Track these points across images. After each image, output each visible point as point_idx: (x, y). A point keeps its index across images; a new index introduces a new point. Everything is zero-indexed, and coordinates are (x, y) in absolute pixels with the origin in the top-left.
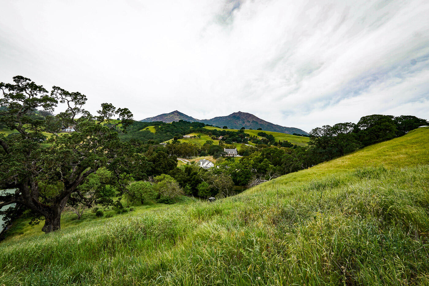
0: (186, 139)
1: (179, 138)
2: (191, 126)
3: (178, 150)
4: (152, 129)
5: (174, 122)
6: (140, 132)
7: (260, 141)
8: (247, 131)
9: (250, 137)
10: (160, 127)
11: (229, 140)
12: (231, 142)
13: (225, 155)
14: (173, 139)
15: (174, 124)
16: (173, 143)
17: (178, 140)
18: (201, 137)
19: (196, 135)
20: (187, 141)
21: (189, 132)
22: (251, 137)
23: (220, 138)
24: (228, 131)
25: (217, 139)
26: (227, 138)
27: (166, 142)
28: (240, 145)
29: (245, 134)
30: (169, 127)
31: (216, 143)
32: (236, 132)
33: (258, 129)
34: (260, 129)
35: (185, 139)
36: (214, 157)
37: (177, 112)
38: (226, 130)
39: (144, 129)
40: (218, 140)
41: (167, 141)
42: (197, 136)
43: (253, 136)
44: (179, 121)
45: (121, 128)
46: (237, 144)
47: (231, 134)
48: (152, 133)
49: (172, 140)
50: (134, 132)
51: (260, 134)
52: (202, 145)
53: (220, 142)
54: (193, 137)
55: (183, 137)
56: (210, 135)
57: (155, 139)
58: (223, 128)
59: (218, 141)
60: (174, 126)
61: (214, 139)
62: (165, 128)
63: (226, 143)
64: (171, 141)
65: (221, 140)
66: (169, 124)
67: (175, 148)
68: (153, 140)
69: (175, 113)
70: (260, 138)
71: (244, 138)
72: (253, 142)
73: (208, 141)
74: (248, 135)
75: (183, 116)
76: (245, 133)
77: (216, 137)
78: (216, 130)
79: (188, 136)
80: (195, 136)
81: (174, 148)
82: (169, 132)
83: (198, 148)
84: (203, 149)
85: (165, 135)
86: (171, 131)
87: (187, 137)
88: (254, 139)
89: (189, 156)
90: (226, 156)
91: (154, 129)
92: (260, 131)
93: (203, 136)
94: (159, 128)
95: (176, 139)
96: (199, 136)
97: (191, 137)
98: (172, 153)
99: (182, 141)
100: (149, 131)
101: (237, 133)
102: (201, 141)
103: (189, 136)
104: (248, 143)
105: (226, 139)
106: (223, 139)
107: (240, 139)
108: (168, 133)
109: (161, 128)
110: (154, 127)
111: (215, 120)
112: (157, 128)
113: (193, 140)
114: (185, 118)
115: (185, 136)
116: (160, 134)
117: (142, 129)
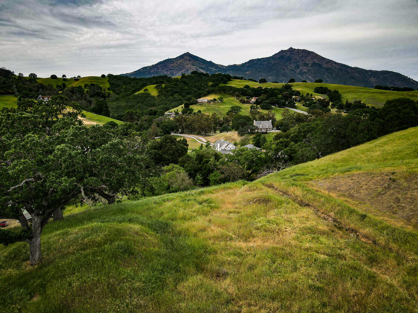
0: (202, 104)
1: (192, 104)
2: (210, 81)
3: (191, 125)
4: (153, 91)
5: (183, 76)
6: (137, 96)
7: (315, 103)
8: (297, 85)
9: (301, 95)
10: (163, 85)
11: (265, 103)
12: (269, 106)
13: (254, 130)
14: (183, 105)
15: (184, 79)
16: (184, 112)
17: (191, 107)
18: (225, 100)
19: (216, 97)
20: (202, 109)
21: (207, 93)
22: (303, 96)
23: (253, 100)
24: (266, 89)
25: (248, 102)
26: (263, 100)
27: (173, 110)
28: (282, 110)
29: (294, 91)
31: (246, 110)
32: (278, 89)
33: (316, 82)
34: (320, 81)
35: (200, 104)
36: (239, 134)
37: (188, 54)
38: (264, 86)
39: (142, 91)
40: (249, 103)
41: (175, 109)
42: (218, 98)
43: (305, 95)
44: (192, 73)
45: (109, 89)
46: (278, 108)
47: (271, 93)
48: (153, 97)
49: (182, 107)
50: (127, 96)
51: (319, 90)
52: (225, 112)
53: (251, 108)
54: (211, 101)
55: (197, 102)
56: (238, 96)
57: (158, 105)
58: (260, 82)
59: (248, 106)
60: (185, 83)
61: (243, 102)
62: (171, 87)
63: (263, 108)
64: (180, 109)
65: (255, 103)
66: (176, 80)
67: (186, 122)
68: (154, 108)
69: (186, 57)
70: (318, 97)
71: (291, 98)
72: (303, 105)
73: (234, 107)
74: (298, 93)
75: (198, 60)
76: (295, 89)
77: (246, 100)
78: (247, 87)
80: (215, 100)
81: (185, 121)
82: (177, 94)
83: (219, 119)
84: (226, 120)
85: (171, 98)
86: (180, 92)
87: (204, 101)
88: (307, 100)
89: (206, 132)
90: (256, 131)
91: (155, 90)
92: (319, 85)
93: (227, 99)
94: (162, 88)
95: (187, 106)
96: (221, 99)
97: (209, 102)
98: (183, 127)
99: (196, 108)
100: (149, 94)
101: (281, 91)
102: (224, 106)
103: (207, 100)
104: (295, 107)
105: (261, 102)
106: (257, 103)
107: (283, 101)
108: (176, 96)
109: (166, 87)
110: (155, 87)
111: (249, 64)
112: (160, 88)
113: (212, 105)
114: (201, 64)
115: (200, 100)
116: (164, 98)
117: (139, 90)
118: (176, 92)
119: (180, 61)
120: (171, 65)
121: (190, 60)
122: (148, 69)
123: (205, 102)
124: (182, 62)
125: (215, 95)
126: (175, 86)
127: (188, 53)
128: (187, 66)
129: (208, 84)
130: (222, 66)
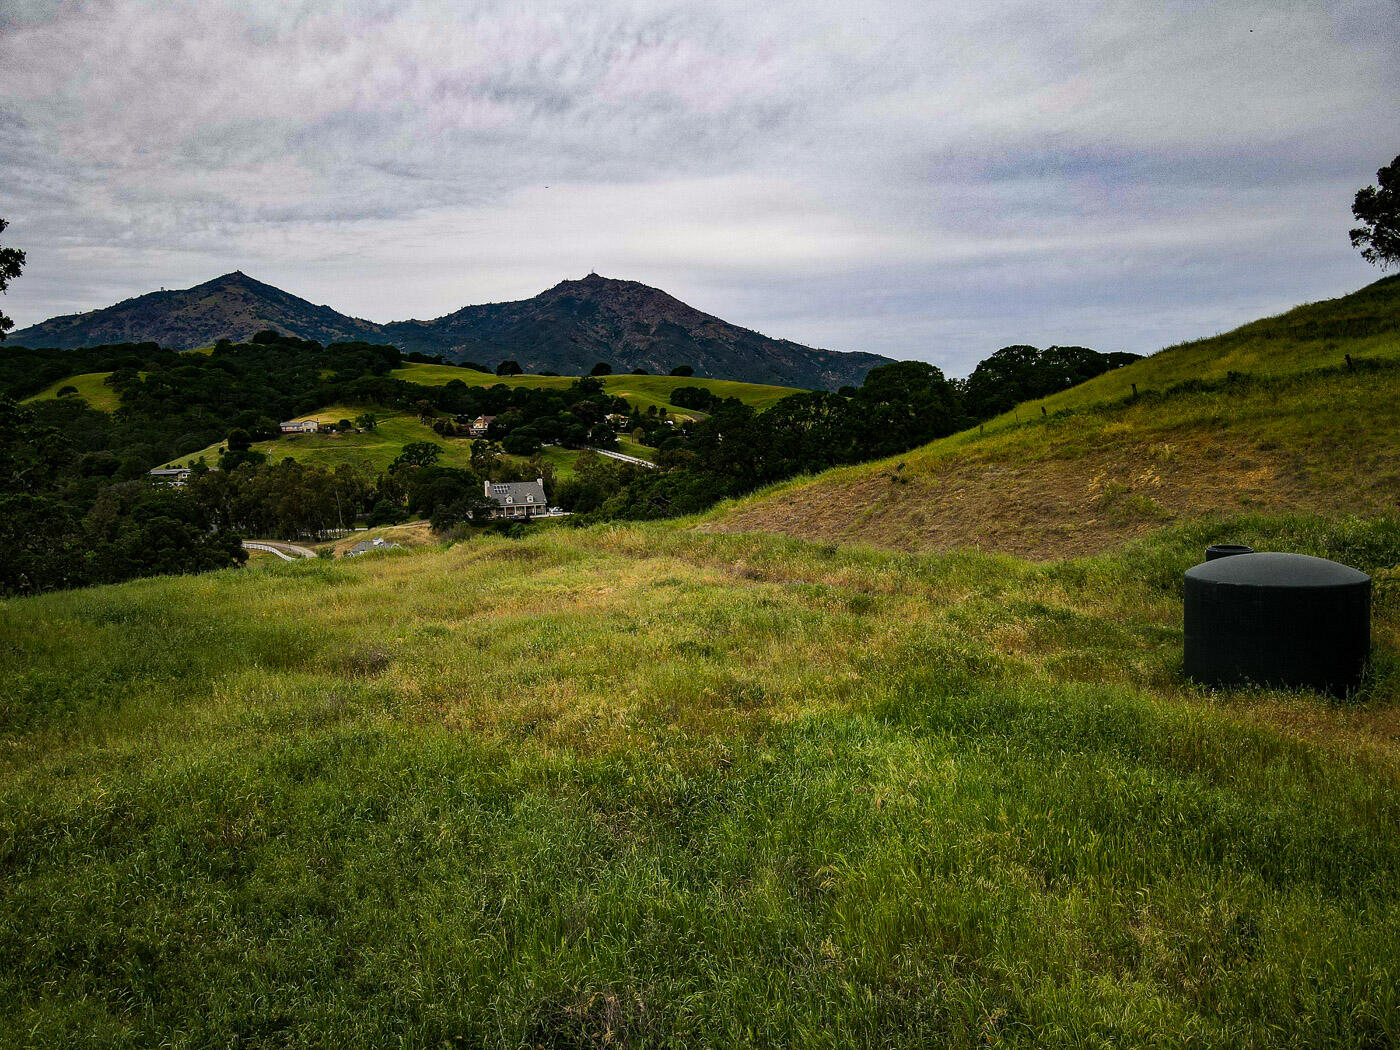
0: (297, 438)
1: (260, 438)
2: (324, 366)
3: (257, 504)
4: (97, 393)
5: (222, 347)
6: (25, 409)
7: (675, 433)
8: (619, 383)
9: (632, 411)
10: (142, 376)
11: (521, 433)
12: (535, 444)
13: (488, 511)
14: (225, 444)
15: (225, 358)
16: (227, 464)
17: (254, 447)
18: (380, 424)
19: (350, 416)
20: (299, 454)
21: (314, 402)
22: (637, 413)
23: (480, 425)
24: (521, 391)
25: (463, 433)
26: (512, 425)
27: (184, 460)
28: (575, 456)
29: (608, 400)
30: (196, 374)
31: (456, 453)
32: (560, 394)
33: (673, 373)
34: (686, 372)
35: (292, 440)
36: (435, 526)
37: (238, 279)
38: (513, 382)
39: (50, 395)
40: (468, 435)
41: (195, 457)
42: (358, 420)
43: (643, 411)
44: (258, 338)
46: (563, 451)
47: (535, 403)
48: (100, 417)
49: (221, 450)
51: (682, 398)
52: (383, 466)
53: (475, 449)
54: (333, 427)
55: (280, 431)
56: (427, 413)
57: (123, 444)
58: (500, 373)
59: (464, 443)
60: (228, 367)
61: (449, 433)
62: (172, 382)
63: (512, 450)
64: (212, 455)
65: (485, 435)
66: (199, 359)
67: (236, 494)
68: (106, 455)
69: (230, 289)
70: (682, 416)
71: (602, 419)
72: (641, 441)
73: (413, 445)
74: (622, 406)
75: (279, 301)
76: (609, 392)
77: (454, 425)
78: (457, 385)
79: (310, 423)
80: (345, 424)
81: (234, 492)
82: (199, 407)
83: (361, 486)
84: (389, 488)
85: (176, 419)
86: (209, 401)
87: (304, 428)
88: (648, 427)
89: (315, 527)
90: (494, 515)
91: (109, 392)
92: (684, 382)
93: (389, 421)
94: (139, 384)
95: (239, 444)
96: (368, 423)
97: (323, 430)
98: (225, 515)
99: (274, 453)
100: (82, 404)
101: (568, 397)
102: (380, 446)
103: (315, 426)
104: (617, 448)
105: (506, 432)
106: (492, 433)
107: (578, 426)
108: (195, 411)
109: (152, 383)
110: (107, 380)
111: (461, 321)
112: (128, 385)
113: (336, 443)
114: (291, 313)
115: (289, 426)
116: (146, 419)
117: (35, 390)
118: (194, 400)
119: (210, 302)
120: (175, 313)
121: (246, 300)
122: (75, 323)
123: (308, 430)
124: (216, 305)
125: (344, 410)
126: (190, 379)
127: (239, 273)
128: (236, 321)
129: (320, 374)
130: (370, 323)
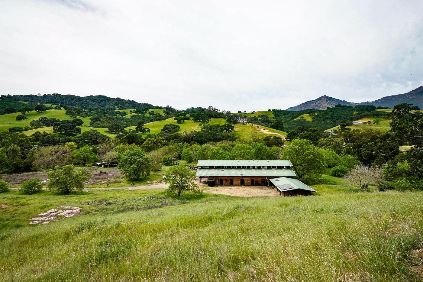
0: (357, 125)
1: (347, 125)
4: (307, 117)
5: (329, 108)
6: (296, 121)
14: (339, 126)
15: (330, 110)
16: (343, 130)
17: (347, 127)
18: (381, 122)
19: (372, 120)
20: (359, 129)
21: (359, 117)
27: (330, 130)
30: (327, 113)
39: (299, 118)
41: (332, 129)
42: (374, 121)
44: (336, 106)
45: (273, 118)
48: (309, 122)
49: (339, 128)
50: (288, 121)
54: (366, 123)
55: (352, 124)
60: (332, 112)
62: (322, 115)
64: (337, 129)
69: (323, 99)
80: (369, 122)
82: (328, 120)
85: (324, 122)
86: (330, 118)
87: (359, 123)
91: (310, 117)
93: (382, 121)
94: (316, 115)
95: (343, 126)
96: (377, 122)
97: (365, 123)
99: (352, 128)
100: (305, 120)
102: (381, 127)
103: (362, 123)
108: (327, 121)
109: (318, 115)
110: (309, 115)
112: (314, 116)
113: (368, 126)
114: (336, 103)
115: (354, 122)
116: (318, 122)
117: (296, 117)
118: (327, 118)
119: (319, 102)
120: (312, 105)
121: (326, 101)
122: (294, 108)
123: (360, 123)
125: (368, 119)
126: (326, 114)
127: (325, 96)
128: (324, 105)
129: (354, 113)
130: (355, 103)
